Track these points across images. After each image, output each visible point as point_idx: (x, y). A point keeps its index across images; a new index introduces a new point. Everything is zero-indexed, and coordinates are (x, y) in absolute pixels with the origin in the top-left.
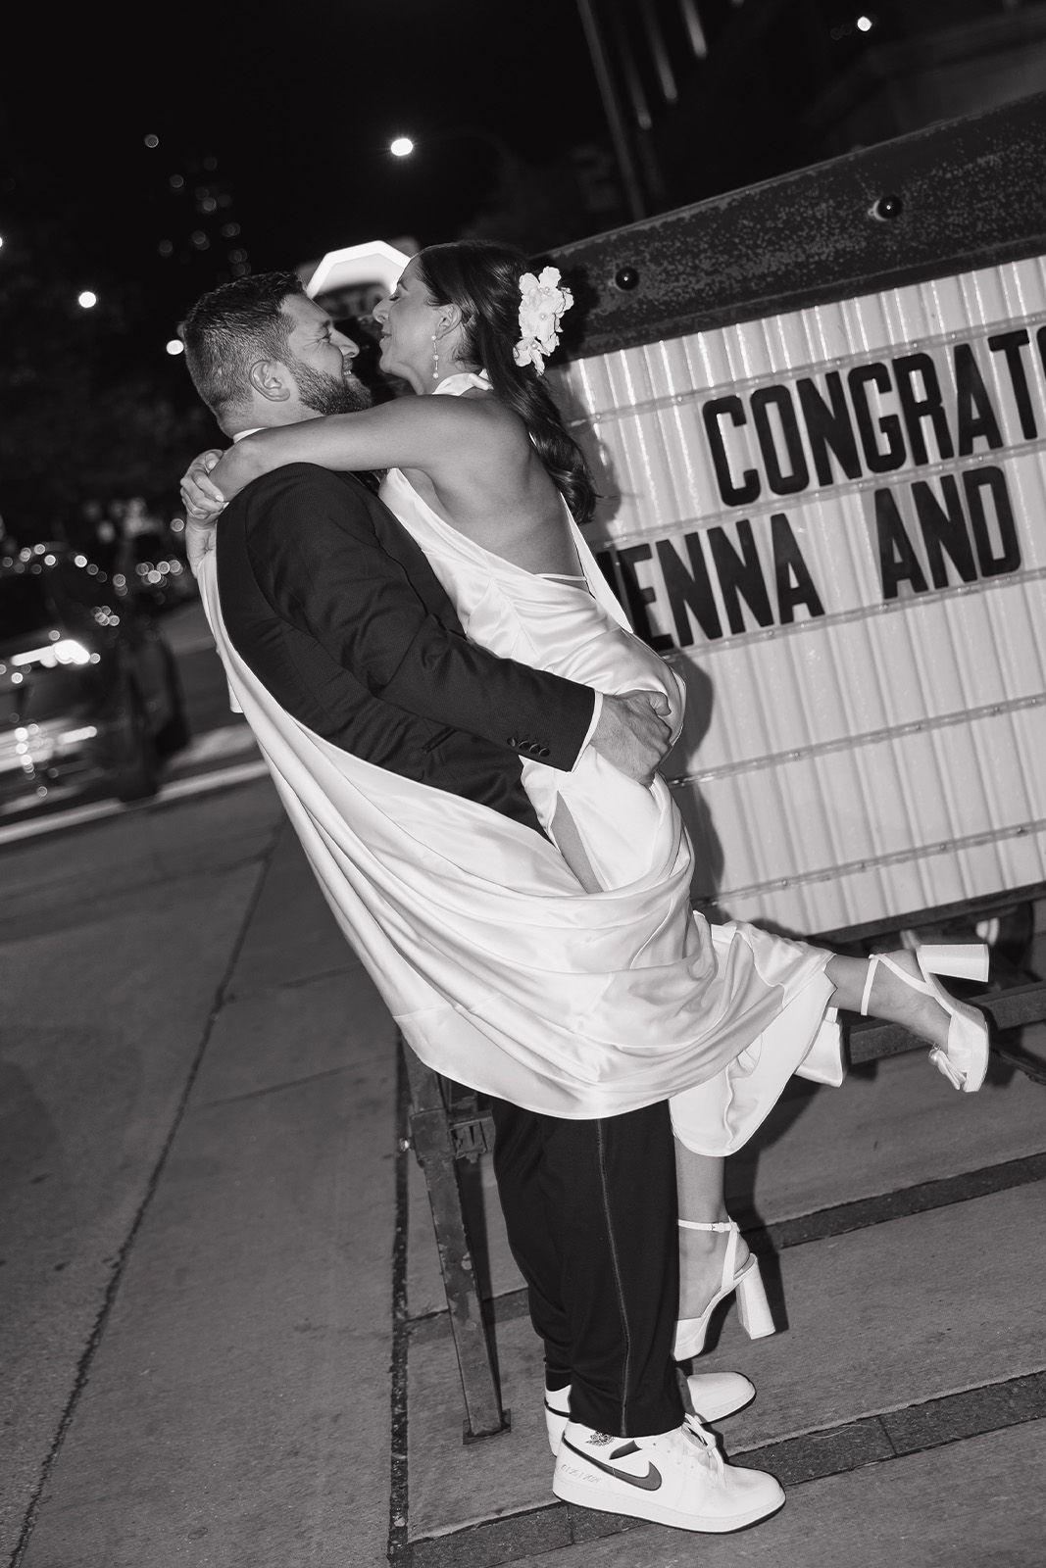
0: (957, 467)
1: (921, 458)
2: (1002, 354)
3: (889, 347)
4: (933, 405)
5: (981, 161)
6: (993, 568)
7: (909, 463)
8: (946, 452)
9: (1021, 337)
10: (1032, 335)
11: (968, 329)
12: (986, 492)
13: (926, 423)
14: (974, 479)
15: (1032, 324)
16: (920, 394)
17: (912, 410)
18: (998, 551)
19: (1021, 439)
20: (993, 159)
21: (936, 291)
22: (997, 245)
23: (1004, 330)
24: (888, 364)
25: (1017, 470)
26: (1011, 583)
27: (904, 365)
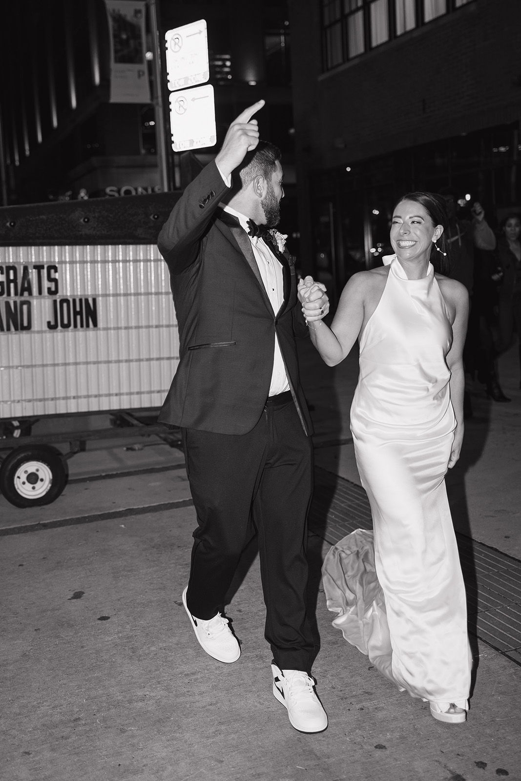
0: (19, 299)
1: (9, 294)
2: (36, 270)
3: (5, 263)
4: (15, 281)
5: (41, 217)
6: (24, 328)
7: (5, 295)
8: (16, 294)
9: (42, 267)
10: (46, 267)
11: (28, 262)
12: (25, 307)
13: (12, 285)
14: (23, 303)
15: (46, 264)
16: (12, 277)
17: (9, 281)
18: (25, 324)
19: (38, 295)
20: (44, 217)
21: (22, 250)
22: (41, 241)
23: (38, 264)
24: (4, 267)
25: (35, 302)
26: (28, 333)
27: (9, 268)
